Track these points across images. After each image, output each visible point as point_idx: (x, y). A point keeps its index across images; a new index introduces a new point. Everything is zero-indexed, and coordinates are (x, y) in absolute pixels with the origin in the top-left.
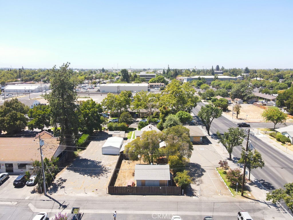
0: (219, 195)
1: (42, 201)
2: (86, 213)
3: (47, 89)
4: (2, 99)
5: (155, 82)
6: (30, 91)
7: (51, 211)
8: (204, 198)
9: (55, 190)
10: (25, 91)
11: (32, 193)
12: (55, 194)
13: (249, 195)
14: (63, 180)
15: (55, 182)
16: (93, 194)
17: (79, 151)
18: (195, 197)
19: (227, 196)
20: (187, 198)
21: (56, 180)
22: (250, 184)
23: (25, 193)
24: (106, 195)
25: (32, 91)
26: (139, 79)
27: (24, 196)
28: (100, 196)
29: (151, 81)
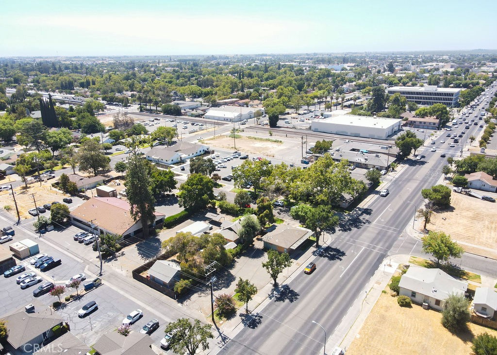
0: (200, 311)
1: (95, 266)
2: (105, 284)
5: (424, 115)
7: (93, 276)
8: (185, 308)
9: (110, 260)
10: (224, 119)
11: (97, 258)
12: (106, 264)
13: (221, 322)
14: (123, 254)
15: (117, 254)
16: (124, 273)
17: (165, 228)
18: (180, 305)
19: (204, 315)
20: (174, 302)
21: (119, 252)
22: (241, 315)
23: (93, 256)
24: (130, 277)
25: (231, 120)
26: (396, 108)
27: (91, 258)
28: (127, 276)
29: (418, 113)
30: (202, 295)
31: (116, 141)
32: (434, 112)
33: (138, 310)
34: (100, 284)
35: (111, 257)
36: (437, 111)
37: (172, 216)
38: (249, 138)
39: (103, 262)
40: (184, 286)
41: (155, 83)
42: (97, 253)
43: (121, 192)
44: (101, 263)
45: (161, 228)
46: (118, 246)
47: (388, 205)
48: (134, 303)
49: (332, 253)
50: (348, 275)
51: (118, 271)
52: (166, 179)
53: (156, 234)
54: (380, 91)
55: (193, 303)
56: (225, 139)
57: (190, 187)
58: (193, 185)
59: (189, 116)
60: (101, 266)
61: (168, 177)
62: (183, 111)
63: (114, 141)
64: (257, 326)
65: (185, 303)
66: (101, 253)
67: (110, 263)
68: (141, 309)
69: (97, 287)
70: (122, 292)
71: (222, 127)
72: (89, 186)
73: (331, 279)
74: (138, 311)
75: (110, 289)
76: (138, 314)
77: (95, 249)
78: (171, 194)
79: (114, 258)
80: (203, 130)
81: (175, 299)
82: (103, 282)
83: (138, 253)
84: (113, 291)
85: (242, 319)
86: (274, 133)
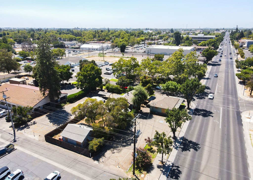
0: (117, 167)
1: (9, 134)
2: (18, 149)
3: (109, 48)
4: (72, 55)
5: (205, 45)
6: (95, 50)
7: (5, 142)
8: (102, 165)
9: (23, 128)
10: (93, 49)
11: (10, 127)
12: (19, 131)
13: (142, 175)
14: (34, 123)
15: (29, 123)
16: (37, 138)
17: (68, 103)
18: (96, 162)
19: (122, 170)
20: (90, 160)
21: (31, 122)
22: (159, 167)
23: (7, 126)
24: (43, 141)
25: (97, 50)
26: (189, 42)
27: (4, 128)
28: (39, 140)
29: (201, 44)
30: (115, 151)
31: (24, 58)
32: (210, 43)
33: (56, 171)
34: (13, 150)
35: (24, 126)
36: (212, 43)
37: (73, 95)
38: (111, 56)
39: (16, 130)
40: (99, 144)
41: (47, 34)
42: (10, 124)
43: (30, 83)
44: (14, 131)
45: (65, 103)
46: (30, 117)
47: (216, 84)
48: (49, 164)
49: (202, 113)
50: (225, 126)
51: (31, 136)
52: (65, 71)
53: (61, 107)
54: (179, 34)
55: (108, 159)
56: (96, 57)
57: (85, 73)
58: (88, 71)
59: (70, 48)
60: (14, 133)
61: (66, 69)
62: (66, 46)
63: (23, 58)
64: (179, 177)
65: (101, 160)
66: (14, 123)
67: (23, 131)
68: (58, 170)
69: (9, 152)
70: (36, 156)
71: (92, 52)
72: (4, 80)
73: (215, 130)
74: (56, 173)
75: (23, 153)
76: (56, 176)
77: (8, 120)
78: (68, 83)
79: (27, 126)
80: (81, 54)
81: (90, 158)
82: (15, 147)
83: (50, 121)
84: (27, 155)
85: (161, 170)
86: (125, 55)
